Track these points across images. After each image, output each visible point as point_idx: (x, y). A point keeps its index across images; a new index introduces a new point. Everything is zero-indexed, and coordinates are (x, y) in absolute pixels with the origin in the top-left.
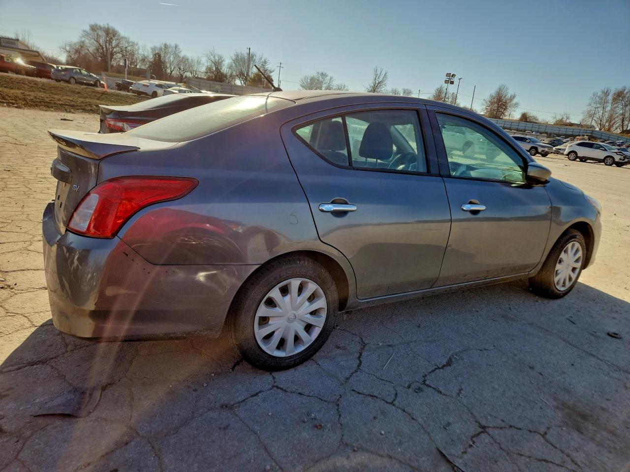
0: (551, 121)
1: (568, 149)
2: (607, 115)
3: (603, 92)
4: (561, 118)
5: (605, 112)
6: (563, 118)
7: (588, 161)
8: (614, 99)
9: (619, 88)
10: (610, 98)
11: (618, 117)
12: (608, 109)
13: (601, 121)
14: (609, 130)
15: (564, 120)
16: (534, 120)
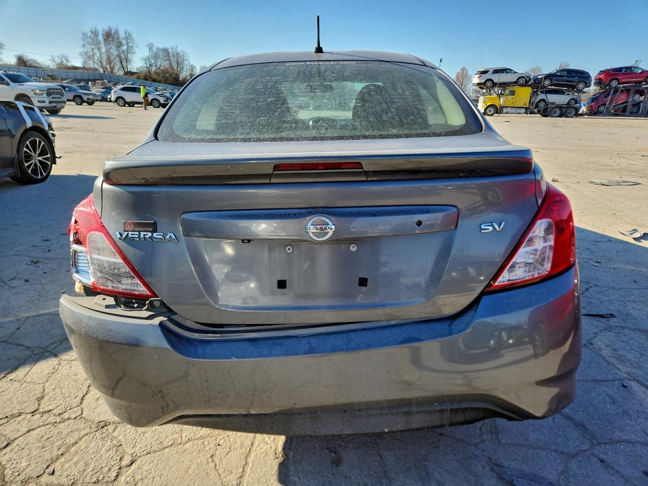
0: (52, 65)
1: (114, 95)
2: (104, 57)
3: (92, 32)
4: (60, 61)
5: (102, 53)
6: (62, 61)
7: (136, 105)
8: (105, 40)
9: (106, 28)
10: (101, 38)
11: (115, 58)
12: (103, 50)
13: (101, 63)
14: (112, 72)
15: (65, 62)
16: (35, 65)
